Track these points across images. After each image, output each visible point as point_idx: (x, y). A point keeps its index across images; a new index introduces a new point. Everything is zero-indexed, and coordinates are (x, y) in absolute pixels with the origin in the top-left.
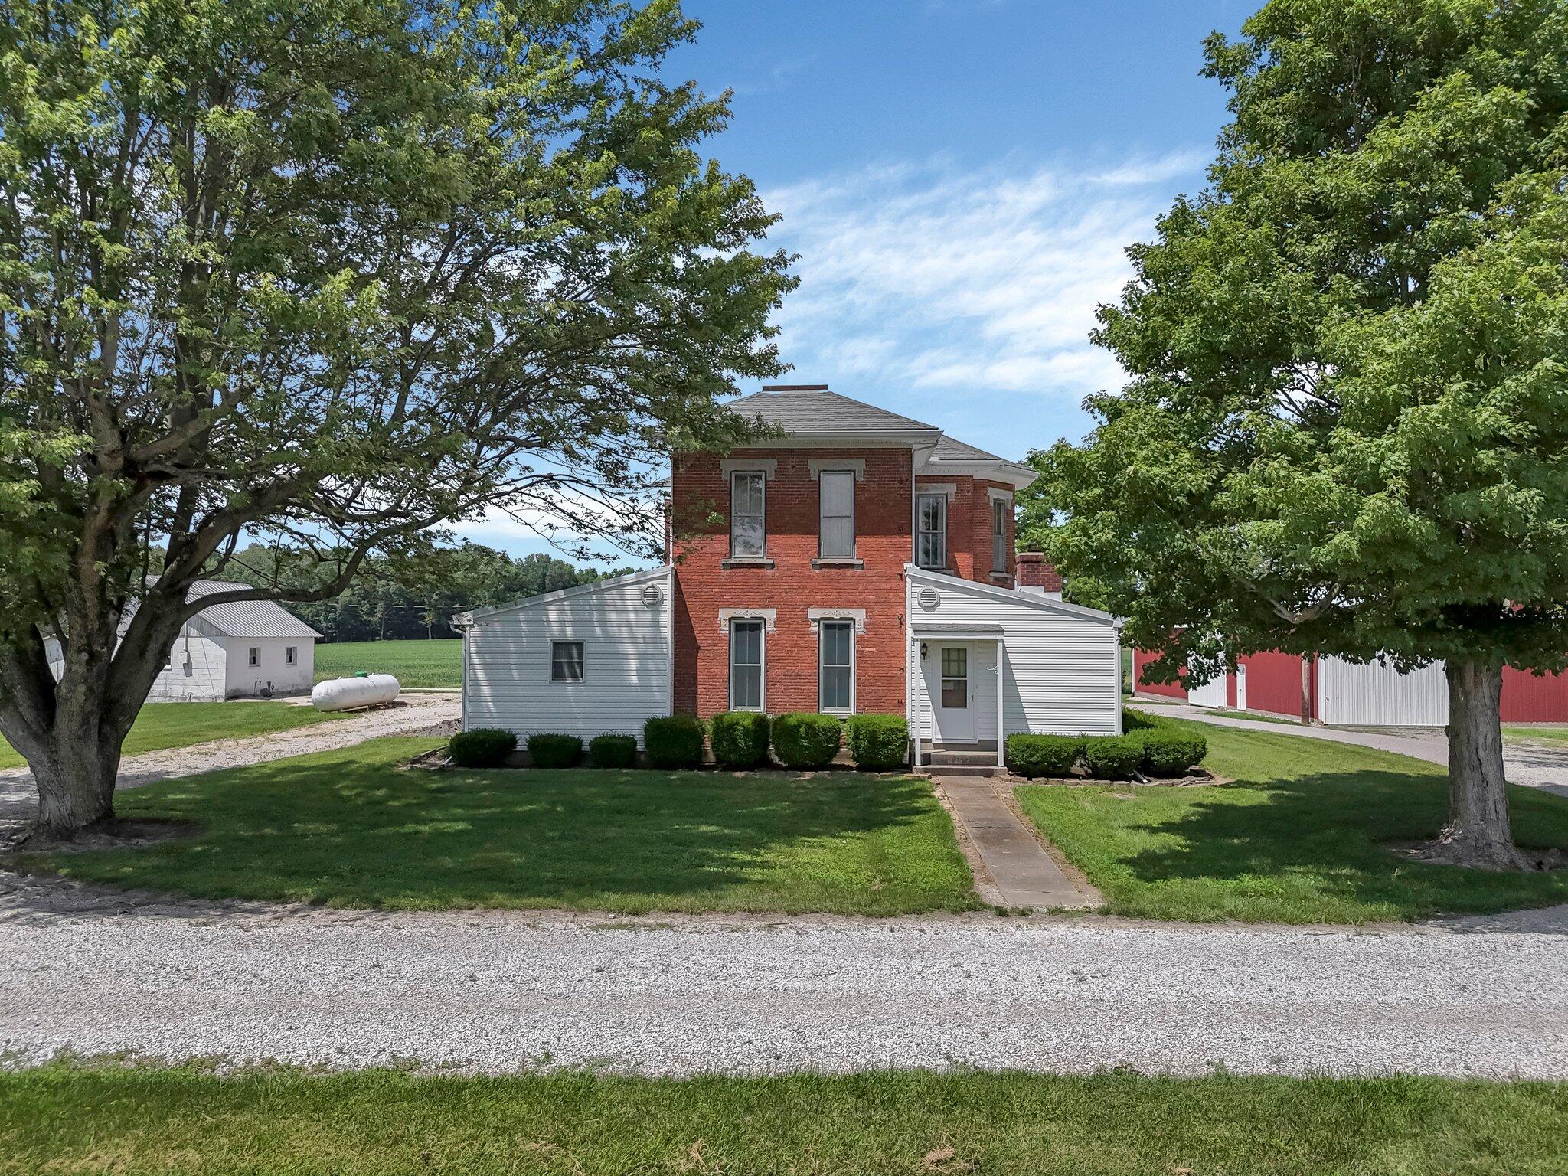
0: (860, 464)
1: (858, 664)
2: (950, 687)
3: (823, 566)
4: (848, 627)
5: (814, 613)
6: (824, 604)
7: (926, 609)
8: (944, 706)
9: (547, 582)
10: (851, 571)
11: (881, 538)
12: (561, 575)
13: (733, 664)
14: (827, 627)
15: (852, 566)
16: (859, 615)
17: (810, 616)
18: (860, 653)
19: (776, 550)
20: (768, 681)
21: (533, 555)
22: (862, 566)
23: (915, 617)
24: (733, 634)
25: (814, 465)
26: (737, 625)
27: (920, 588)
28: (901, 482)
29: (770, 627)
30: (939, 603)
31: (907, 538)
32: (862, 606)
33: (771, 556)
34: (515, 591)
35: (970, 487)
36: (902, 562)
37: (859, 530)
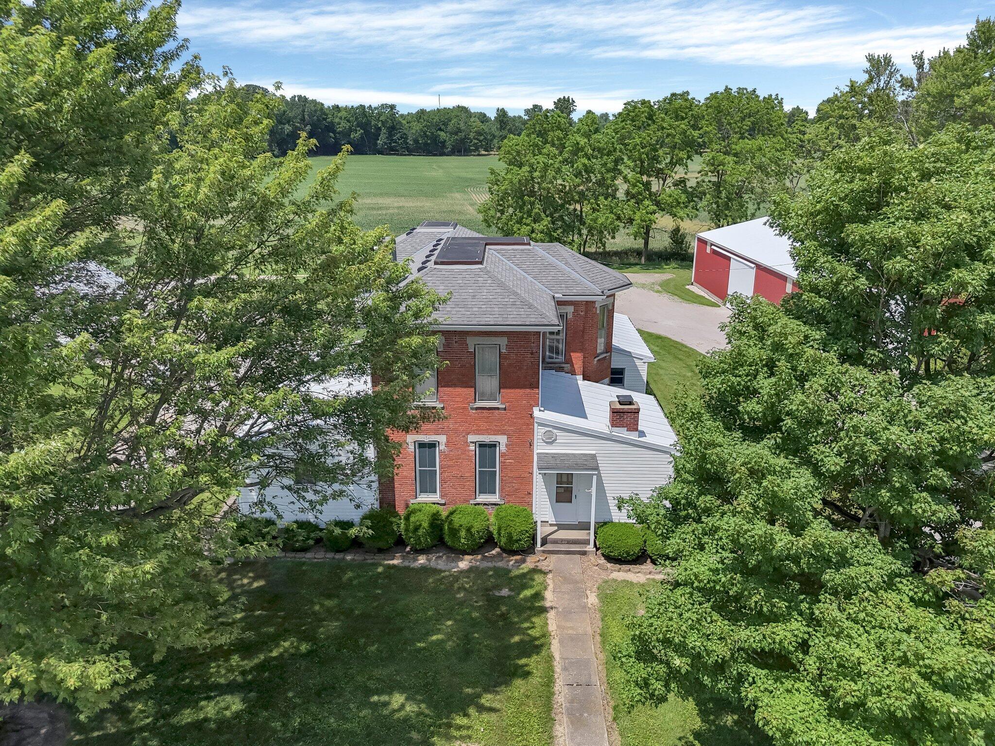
0: (503, 341)
1: (501, 471)
2: (562, 490)
3: (477, 409)
4: (495, 446)
5: (471, 438)
6: (478, 432)
7: (547, 443)
8: (557, 501)
9: (306, 117)
10: (497, 411)
11: (518, 390)
12: (316, 111)
13: (418, 468)
14: (480, 446)
15: (498, 409)
16: (503, 440)
17: (469, 440)
18: (503, 464)
19: (445, 398)
20: (441, 480)
21: (295, 96)
22: (505, 409)
23: (540, 448)
24: (417, 450)
25: (471, 342)
26: (420, 444)
27: (543, 430)
28: (532, 354)
29: (442, 447)
30: (556, 440)
31: (536, 391)
32: (504, 434)
33: (442, 401)
34: (284, 124)
35: (583, 308)
36: (532, 406)
37: (504, 385)
